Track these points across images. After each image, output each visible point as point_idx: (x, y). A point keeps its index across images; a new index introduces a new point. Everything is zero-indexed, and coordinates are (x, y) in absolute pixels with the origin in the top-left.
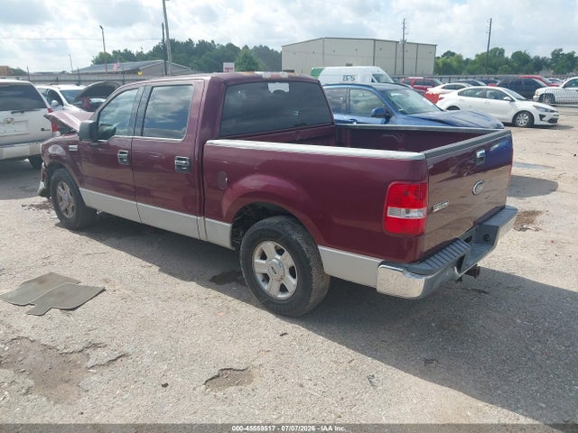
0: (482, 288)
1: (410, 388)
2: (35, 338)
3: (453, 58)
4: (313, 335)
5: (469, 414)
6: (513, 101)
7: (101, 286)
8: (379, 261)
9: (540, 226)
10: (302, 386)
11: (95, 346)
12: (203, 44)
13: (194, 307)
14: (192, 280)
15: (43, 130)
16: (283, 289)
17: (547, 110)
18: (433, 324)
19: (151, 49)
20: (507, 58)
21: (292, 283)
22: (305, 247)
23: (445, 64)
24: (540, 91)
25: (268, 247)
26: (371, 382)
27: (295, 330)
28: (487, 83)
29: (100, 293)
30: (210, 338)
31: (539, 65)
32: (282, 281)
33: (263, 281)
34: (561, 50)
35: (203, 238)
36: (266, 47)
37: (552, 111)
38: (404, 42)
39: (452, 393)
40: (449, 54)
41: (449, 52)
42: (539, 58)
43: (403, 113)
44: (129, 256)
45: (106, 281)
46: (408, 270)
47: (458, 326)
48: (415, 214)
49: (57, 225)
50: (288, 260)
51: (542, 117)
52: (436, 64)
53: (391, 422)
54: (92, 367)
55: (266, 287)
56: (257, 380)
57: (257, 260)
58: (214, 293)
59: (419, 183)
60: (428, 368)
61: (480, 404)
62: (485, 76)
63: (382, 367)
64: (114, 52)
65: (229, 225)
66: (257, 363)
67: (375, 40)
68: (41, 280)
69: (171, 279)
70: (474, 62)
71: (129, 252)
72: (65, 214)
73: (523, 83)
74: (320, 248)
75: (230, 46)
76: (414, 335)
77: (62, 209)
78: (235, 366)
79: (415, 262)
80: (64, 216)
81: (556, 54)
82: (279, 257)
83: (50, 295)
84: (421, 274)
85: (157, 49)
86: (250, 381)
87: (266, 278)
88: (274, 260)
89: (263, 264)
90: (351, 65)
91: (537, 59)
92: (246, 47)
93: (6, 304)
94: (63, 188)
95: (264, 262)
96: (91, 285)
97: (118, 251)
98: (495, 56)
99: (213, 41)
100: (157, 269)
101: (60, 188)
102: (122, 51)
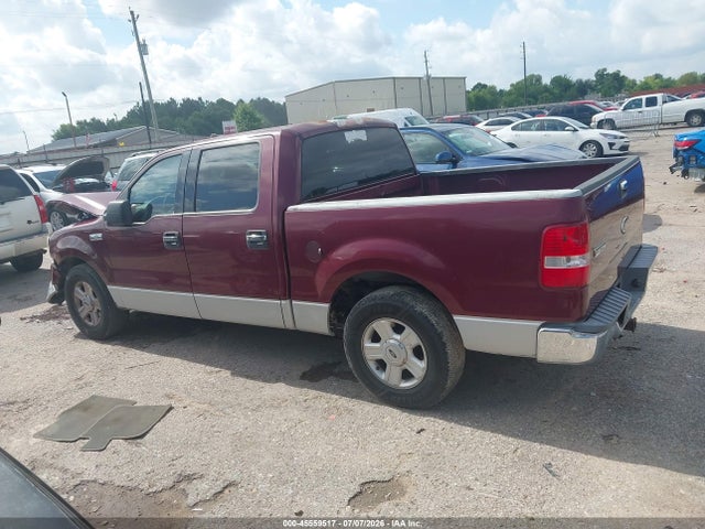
0: (631, 345)
1: (600, 472)
2: (105, 479)
3: (486, 91)
4: (457, 428)
5: (681, 491)
6: (576, 130)
7: (165, 403)
8: (538, 324)
9: (663, 266)
10: (469, 488)
11: (189, 478)
12: (188, 103)
13: (295, 413)
14: (277, 381)
15: (29, 222)
16: (406, 375)
17: (616, 137)
18: (593, 394)
19: (125, 115)
20: (546, 86)
21: (419, 367)
22: (433, 319)
23: (478, 98)
24: (597, 118)
25: (383, 325)
26: (550, 472)
27: (433, 424)
28: (533, 114)
29: (168, 411)
30: (331, 448)
31: (583, 88)
32: (406, 366)
33: (378, 369)
34: (605, 70)
35: (290, 325)
36: (266, 100)
37: (622, 138)
38: (428, 77)
39: (652, 470)
40: (480, 86)
41: (479, 84)
42: (581, 81)
43: (472, 155)
44: (185, 362)
45: (169, 396)
46: (576, 329)
47: (623, 391)
48: (577, 262)
49: (77, 337)
50: (411, 338)
51: (611, 145)
52: (468, 99)
53: (597, 515)
54: (195, 505)
55: (383, 376)
56: (411, 490)
57: (368, 344)
58: (313, 393)
59: (578, 225)
60: (610, 445)
61: (691, 479)
62: (527, 107)
63: (557, 452)
64: (78, 123)
65: (327, 305)
66: (402, 470)
67: (394, 78)
68: (84, 407)
69: (250, 383)
70: (509, 93)
71: (184, 357)
72: (86, 321)
73: (575, 110)
74: (456, 318)
75: (222, 102)
76: (575, 408)
77: (83, 315)
78: (377, 478)
79: (581, 319)
80: (86, 324)
81: (601, 75)
82: (398, 337)
83: (103, 423)
84: (594, 332)
85: (131, 114)
86: (403, 493)
87: (382, 365)
88: (392, 341)
89: (377, 348)
90: (373, 110)
91: (580, 82)
92: (241, 101)
93: (49, 443)
94: (83, 289)
95: (377, 345)
96: (152, 403)
97: (169, 359)
98: (532, 84)
99: (200, 99)
100: (228, 373)
101: (78, 289)
102: (88, 121)
